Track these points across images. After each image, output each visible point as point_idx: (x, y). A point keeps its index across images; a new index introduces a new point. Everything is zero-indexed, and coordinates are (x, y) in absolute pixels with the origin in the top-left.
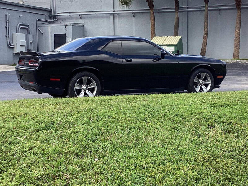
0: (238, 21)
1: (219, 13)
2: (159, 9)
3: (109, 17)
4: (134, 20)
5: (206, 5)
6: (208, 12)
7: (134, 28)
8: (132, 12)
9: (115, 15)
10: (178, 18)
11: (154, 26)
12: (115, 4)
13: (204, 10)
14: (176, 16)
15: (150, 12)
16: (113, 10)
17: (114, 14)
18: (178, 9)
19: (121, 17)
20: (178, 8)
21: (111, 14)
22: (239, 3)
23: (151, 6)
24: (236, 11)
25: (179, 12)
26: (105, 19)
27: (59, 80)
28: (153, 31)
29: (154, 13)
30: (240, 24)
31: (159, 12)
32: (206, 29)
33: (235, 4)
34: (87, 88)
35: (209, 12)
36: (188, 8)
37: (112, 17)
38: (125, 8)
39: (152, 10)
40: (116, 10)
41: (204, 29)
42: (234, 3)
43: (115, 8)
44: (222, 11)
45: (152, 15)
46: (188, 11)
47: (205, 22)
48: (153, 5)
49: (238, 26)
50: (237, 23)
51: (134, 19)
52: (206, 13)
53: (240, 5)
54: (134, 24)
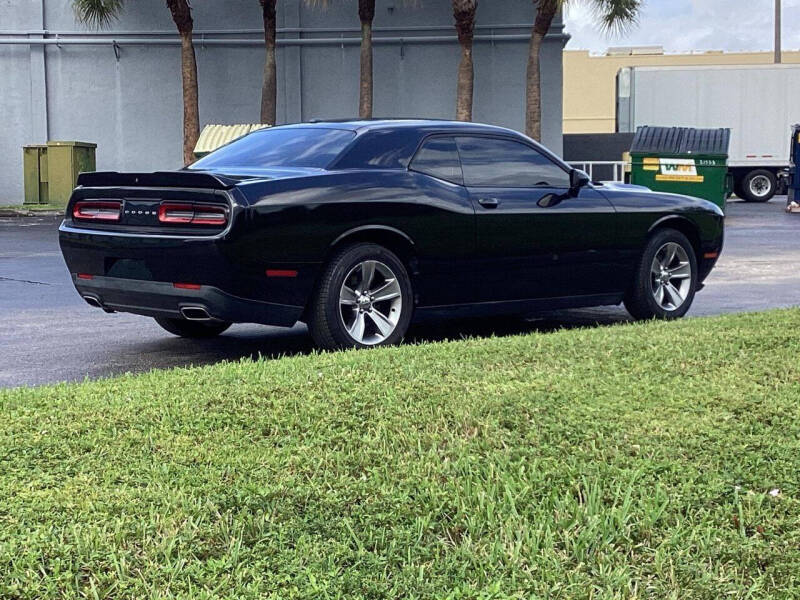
0: (465, 81)
1: (402, 54)
2: (207, 35)
3: (29, 56)
4: (118, 69)
5: (366, 27)
6: (370, 49)
7: (119, 95)
8: (111, 40)
9: (49, 49)
10: (274, 67)
11: (192, 91)
12: (47, 12)
13: (358, 44)
14: (269, 60)
15: (179, 45)
16: (44, 32)
17: (45, 45)
18: (274, 37)
19: (71, 56)
20: (275, 33)
21: (33, 45)
22: (468, 25)
23: (184, 22)
24: (460, 48)
25: (276, 46)
26: (13, 62)
27: (293, 274)
28: (192, 105)
29: (193, 46)
30: (472, 90)
31: (206, 45)
32: (365, 106)
33: (454, 27)
34: (371, 300)
35: (374, 50)
36: (302, 34)
37: (38, 58)
38: (94, 26)
39: (186, 36)
40: (51, 32)
41: (361, 105)
42: (452, 24)
43: (48, 24)
44: (413, 48)
45: (188, 54)
46: (302, 45)
47: (362, 81)
48: (190, 20)
49: (465, 96)
50: (461, 87)
51: (118, 64)
52: (367, 53)
53: (470, 31)
54: (118, 83)
